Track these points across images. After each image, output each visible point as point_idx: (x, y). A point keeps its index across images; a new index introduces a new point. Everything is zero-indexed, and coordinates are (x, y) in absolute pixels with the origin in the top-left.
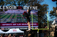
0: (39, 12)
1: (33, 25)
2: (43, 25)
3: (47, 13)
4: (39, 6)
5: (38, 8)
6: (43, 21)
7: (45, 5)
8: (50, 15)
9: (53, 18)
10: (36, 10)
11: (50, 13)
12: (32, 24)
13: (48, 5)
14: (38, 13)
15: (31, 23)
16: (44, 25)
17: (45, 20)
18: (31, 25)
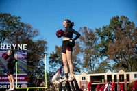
0: (29, 55)
2: (37, 80)
3: (44, 57)
4: (30, 44)
5: (28, 47)
6: (36, 72)
7: (40, 42)
8: (50, 62)
9: (55, 66)
10: (24, 51)
11: (50, 58)
12: (16, 78)
14: (29, 57)
15: (15, 76)
16: (39, 80)
17: (40, 71)
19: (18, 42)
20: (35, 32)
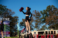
0: (11, 23)
1: (6, 34)
3: (17, 24)
4: (11, 18)
6: (14, 30)
7: (15, 17)
8: (20, 26)
10: (8, 21)
11: (20, 24)
13: (18, 17)
15: (4, 32)
16: (15, 34)
17: (16, 30)
18: (4, 34)
19: (6, 17)
20: (13, 13)
